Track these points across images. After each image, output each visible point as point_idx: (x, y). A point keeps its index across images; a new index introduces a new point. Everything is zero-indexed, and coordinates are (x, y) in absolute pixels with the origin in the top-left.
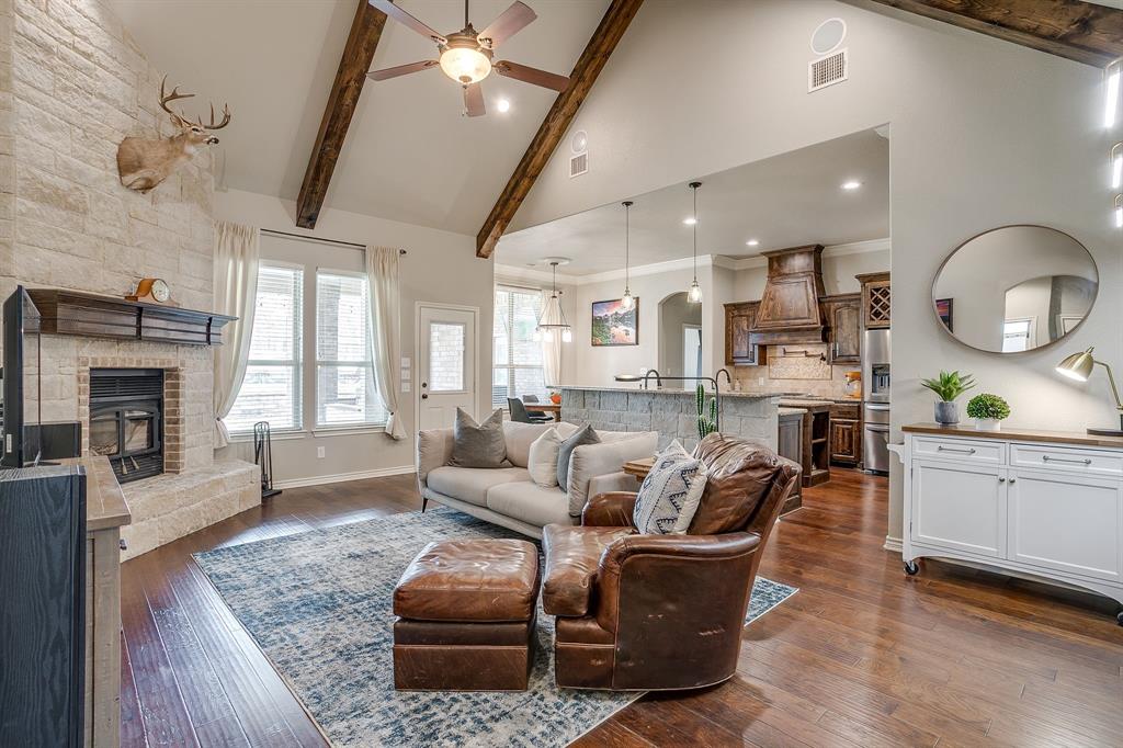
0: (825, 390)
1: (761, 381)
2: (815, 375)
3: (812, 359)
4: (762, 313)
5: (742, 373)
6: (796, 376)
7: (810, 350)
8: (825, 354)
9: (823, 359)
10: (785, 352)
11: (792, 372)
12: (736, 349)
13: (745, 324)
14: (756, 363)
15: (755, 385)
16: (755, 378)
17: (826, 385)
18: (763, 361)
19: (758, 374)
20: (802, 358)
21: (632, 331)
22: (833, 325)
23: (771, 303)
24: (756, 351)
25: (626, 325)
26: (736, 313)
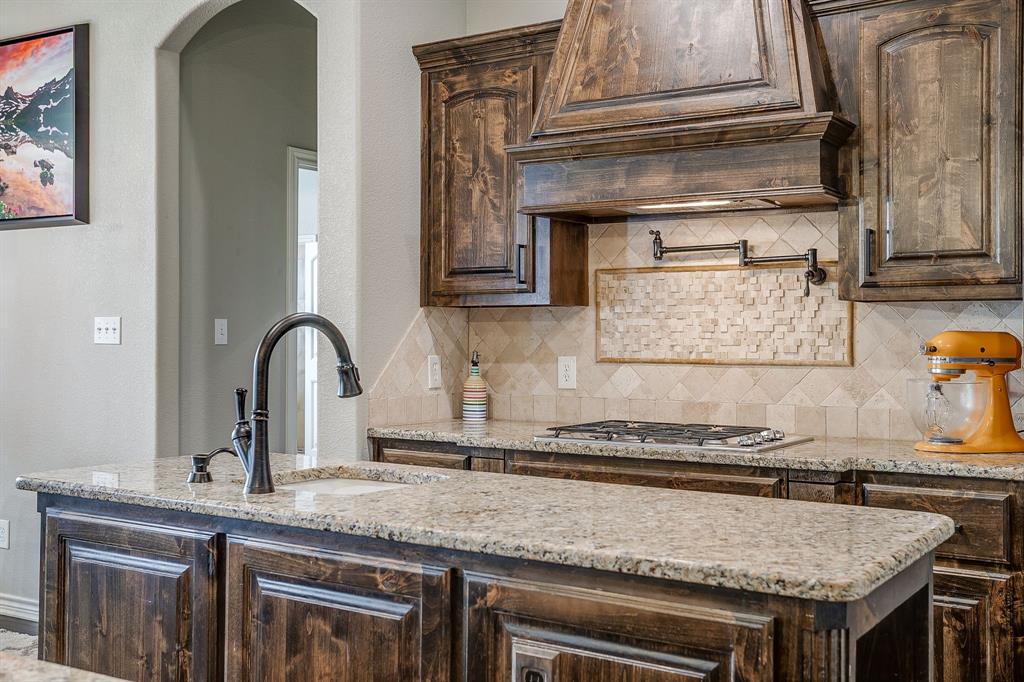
0: (823, 412)
1: (568, 370)
2: (783, 344)
3: (767, 279)
4: (565, 75)
5: (491, 337)
6: (702, 350)
7: (766, 236)
8: (828, 252)
9: (818, 275)
10: (661, 250)
11: (688, 336)
12: (465, 237)
13: (497, 125)
14: (542, 295)
15: (541, 388)
16: (545, 358)
17: (828, 390)
18: (572, 290)
19: (552, 344)
20: (727, 273)
21: (63, 164)
22: (868, 116)
23: (602, 28)
24: (544, 243)
25: (40, 140)
26: (462, 82)
